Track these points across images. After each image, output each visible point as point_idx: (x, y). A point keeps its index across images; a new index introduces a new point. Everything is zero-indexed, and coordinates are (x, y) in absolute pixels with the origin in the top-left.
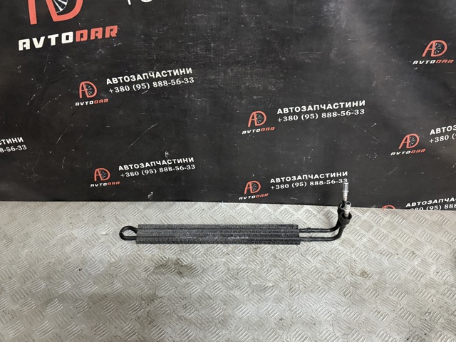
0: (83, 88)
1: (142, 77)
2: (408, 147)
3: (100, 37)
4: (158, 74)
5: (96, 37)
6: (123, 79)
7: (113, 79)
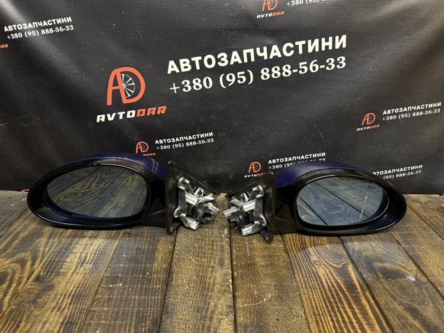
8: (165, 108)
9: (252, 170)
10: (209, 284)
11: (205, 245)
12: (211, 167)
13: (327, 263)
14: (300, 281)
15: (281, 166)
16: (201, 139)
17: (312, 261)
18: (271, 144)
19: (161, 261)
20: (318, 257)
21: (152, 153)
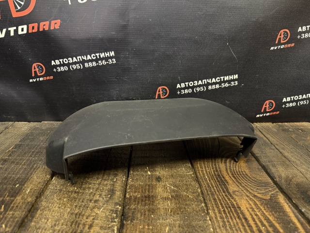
0: (35, 69)
1: (77, 59)
2: (267, 110)
3: (47, 28)
4: (89, 57)
5: (44, 29)
6: (63, 61)
7: (56, 61)
8: (59, 21)
9: (159, 95)
10: (84, 225)
12: (115, 93)
13: (250, 193)
14: (216, 218)
15: (190, 91)
16: (102, 59)
17: (231, 191)
18: (179, 65)
19: (29, 193)
20: (238, 185)
21: (50, 76)
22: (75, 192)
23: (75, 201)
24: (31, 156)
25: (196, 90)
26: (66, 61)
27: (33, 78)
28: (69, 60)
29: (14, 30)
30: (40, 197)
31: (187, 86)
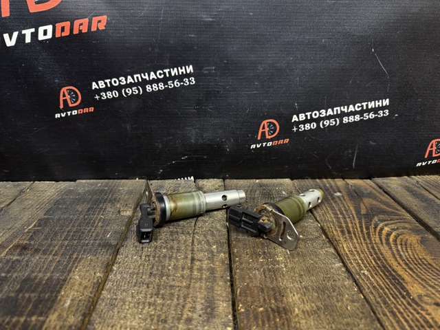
0: (64, 96)
1: (134, 79)
2: (434, 155)
3: (85, 30)
4: (153, 76)
6: (110, 83)
7: (99, 82)
9: (263, 133)
11: (175, 268)
12: (194, 132)
15: (314, 125)
16: (173, 78)
17: (415, 296)
18: (296, 85)
19: (69, 307)
20: (422, 285)
21: (88, 108)
22: (150, 304)
23: (152, 320)
24: (66, 239)
25: (323, 125)
26: (115, 82)
27: (60, 111)
28: (120, 81)
29: (32, 33)
30: (90, 315)
31: (309, 118)
